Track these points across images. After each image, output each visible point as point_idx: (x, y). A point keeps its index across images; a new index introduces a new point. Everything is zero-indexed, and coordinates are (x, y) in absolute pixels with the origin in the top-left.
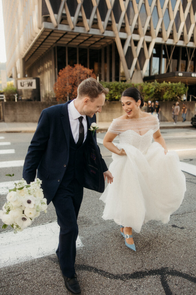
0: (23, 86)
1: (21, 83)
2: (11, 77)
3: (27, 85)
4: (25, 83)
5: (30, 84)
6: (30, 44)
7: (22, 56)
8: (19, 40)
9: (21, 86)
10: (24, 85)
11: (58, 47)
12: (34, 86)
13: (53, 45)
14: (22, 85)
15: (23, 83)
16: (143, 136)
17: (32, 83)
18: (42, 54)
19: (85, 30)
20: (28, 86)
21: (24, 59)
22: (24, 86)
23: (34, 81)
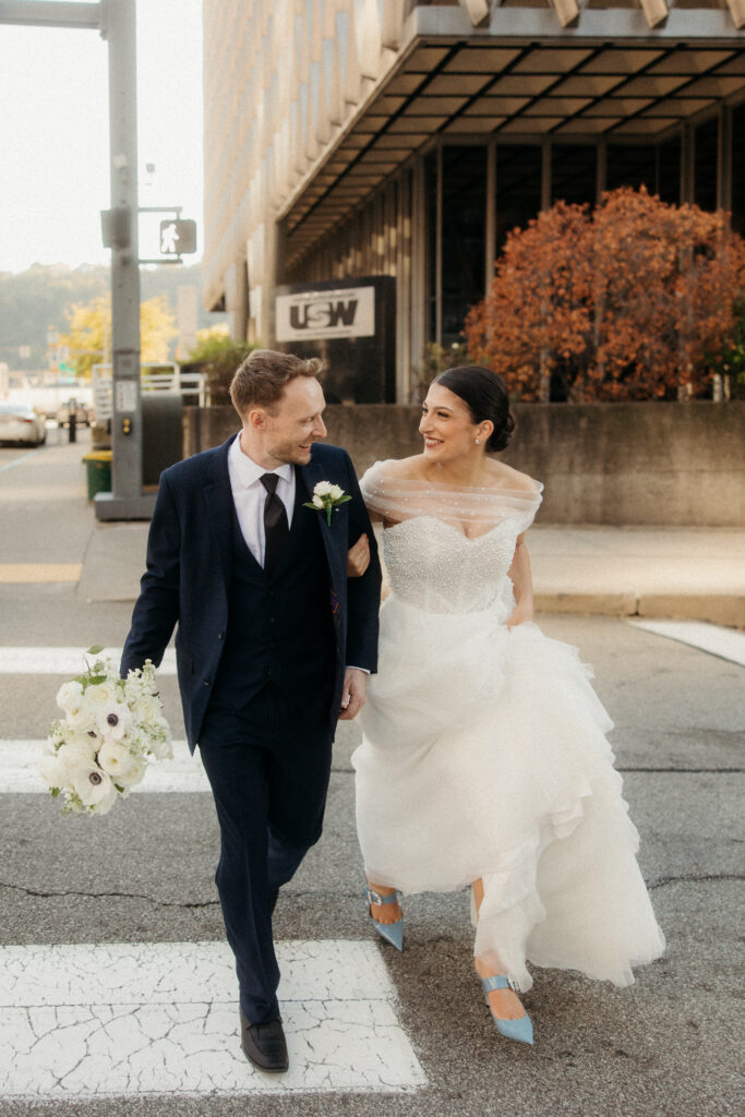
0: (304, 326)
1: (294, 311)
2: (220, 307)
3: (326, 320)
4: (312, 312)
5: (344, 314)
6: (310, 160)
7: (277, 208)
8: (269, 144)
9: (295, 324)
10: (307, 318)
11: (447, 149)
12: (364, 324)
13: (423, 144)
14: (301, 319)
15: (307, 307)
16: (477, 542)
17: (353, 304)
18: (364, 198)
19: (639, 18)
20: (333, 323)
21: (282, 223)
22: (311, 324)
23: (365, 297)
